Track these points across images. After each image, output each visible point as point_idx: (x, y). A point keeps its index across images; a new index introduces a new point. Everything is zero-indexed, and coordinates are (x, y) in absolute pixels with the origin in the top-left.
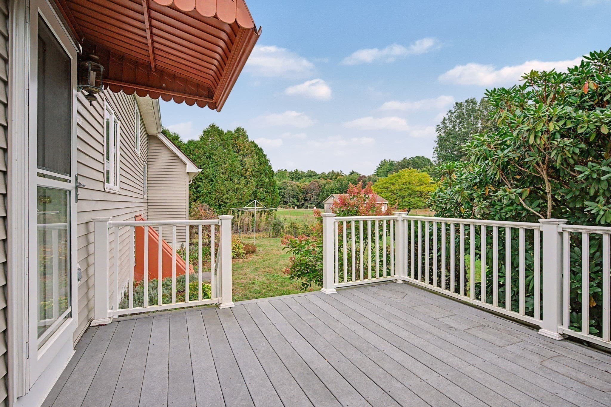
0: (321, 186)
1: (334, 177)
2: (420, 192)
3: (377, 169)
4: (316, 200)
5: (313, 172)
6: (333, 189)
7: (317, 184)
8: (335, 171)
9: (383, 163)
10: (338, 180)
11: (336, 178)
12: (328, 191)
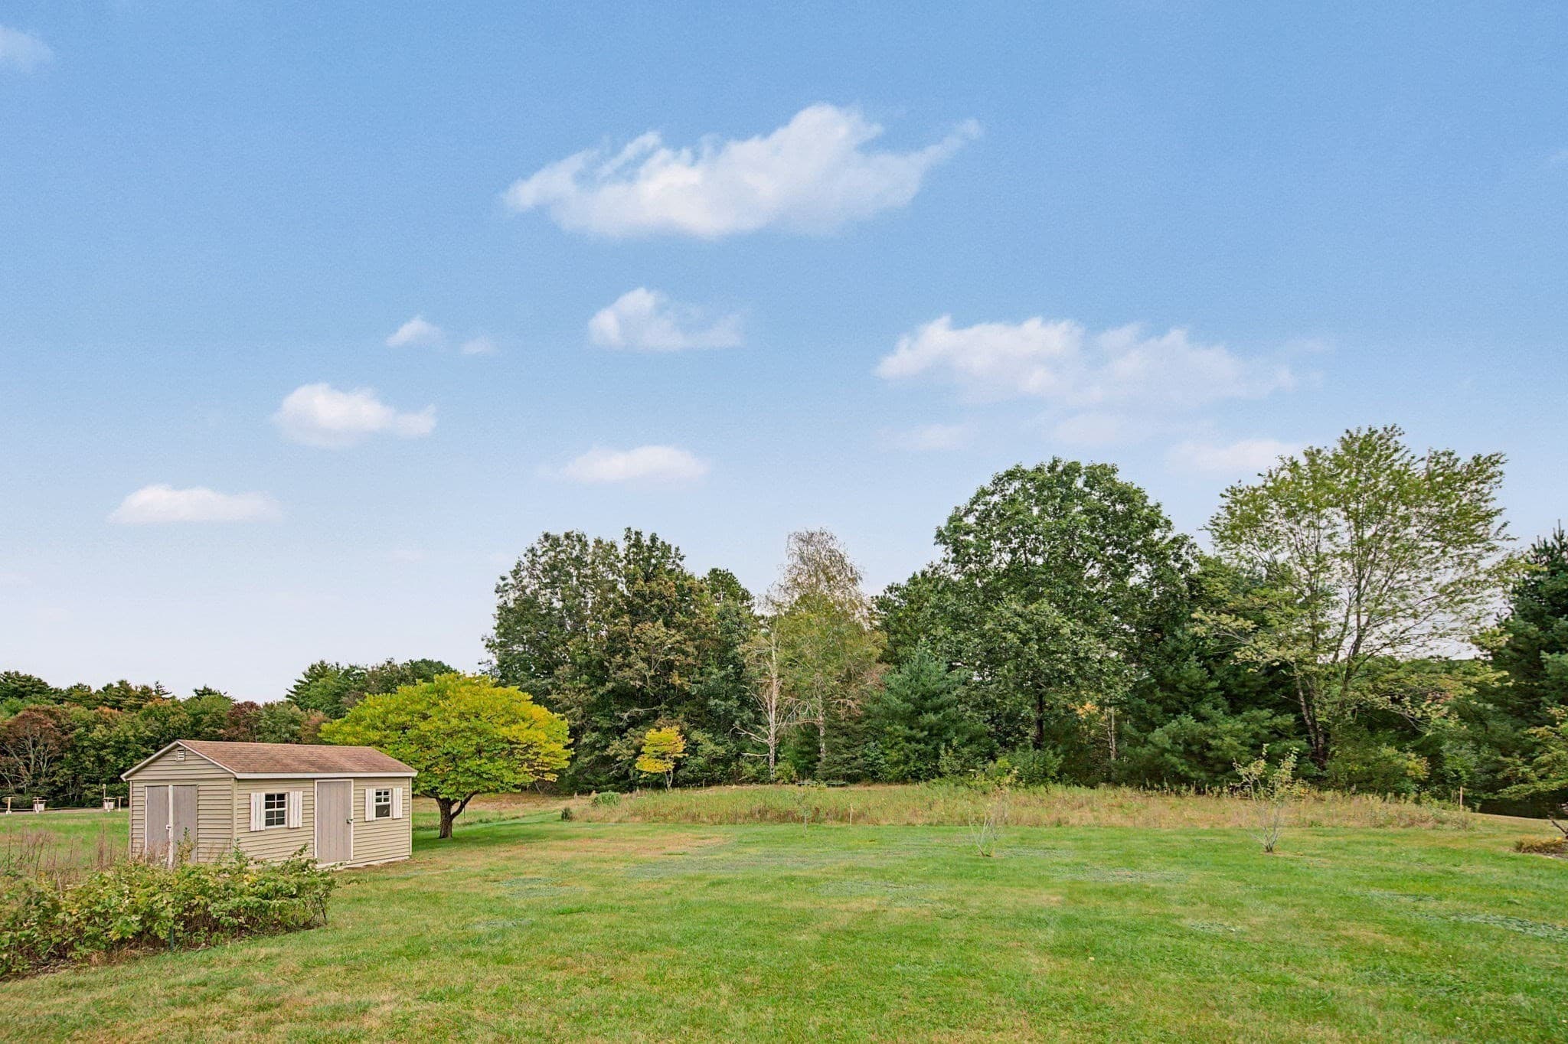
0: (73, 728)
1: (131, 701)
2: (511, 743)
3: (296, 687)
4: (43, 780)
5: (29, 679)
6: (127, 741)
7: (51, 723)
8: (136, 683)
9: (318, 672)
10: (150, 712)
11: (140, 707)
12: (106, 747)
